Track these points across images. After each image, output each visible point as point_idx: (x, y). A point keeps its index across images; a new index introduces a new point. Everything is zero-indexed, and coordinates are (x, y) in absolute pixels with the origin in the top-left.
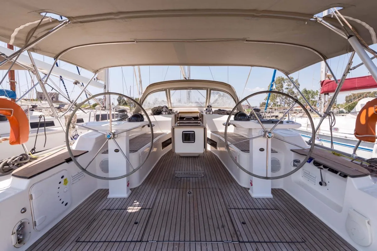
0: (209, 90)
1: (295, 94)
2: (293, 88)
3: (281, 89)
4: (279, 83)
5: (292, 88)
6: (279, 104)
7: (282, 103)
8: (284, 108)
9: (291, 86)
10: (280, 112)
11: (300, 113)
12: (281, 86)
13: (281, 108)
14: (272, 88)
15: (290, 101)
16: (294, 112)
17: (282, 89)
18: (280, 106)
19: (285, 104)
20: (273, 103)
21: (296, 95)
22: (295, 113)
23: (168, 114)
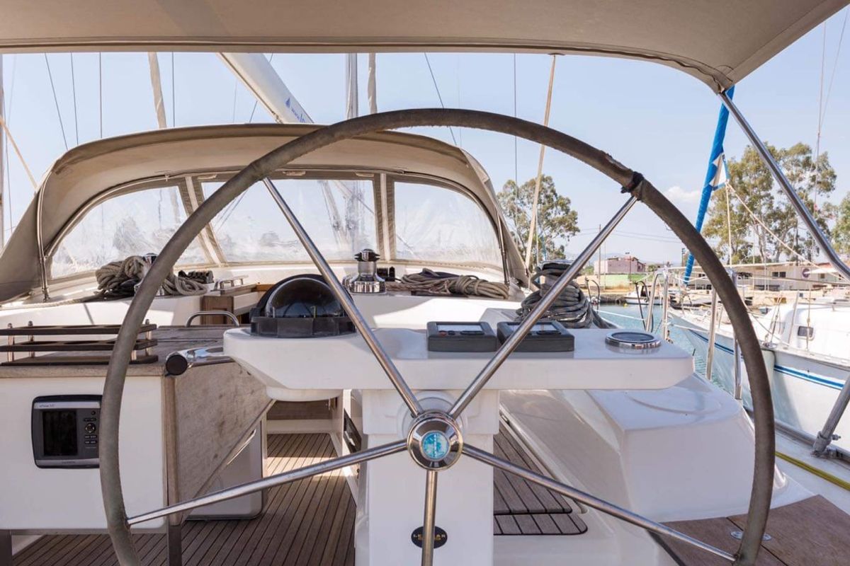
0: (383, 177)
1: (819, 212)
2: (811, 187)
3: (763, 193)
4: (757, 169)
5: (805, 188)
6: (755, 252)
7: (765, 250)
8: (774, 270)
9: (801, 180)
10: (761, 287)
11: (837, 290)
12: (761, 182)
13: (762, 268)
14: (711, 183)
15: (799, 242)
16: (814, 286)
17: (768, 195)
18: (758, 260)
19: (779, 253)
20: (730, 251)
21: (820, 216)
22: (818, 287)
23: (168, 295)
